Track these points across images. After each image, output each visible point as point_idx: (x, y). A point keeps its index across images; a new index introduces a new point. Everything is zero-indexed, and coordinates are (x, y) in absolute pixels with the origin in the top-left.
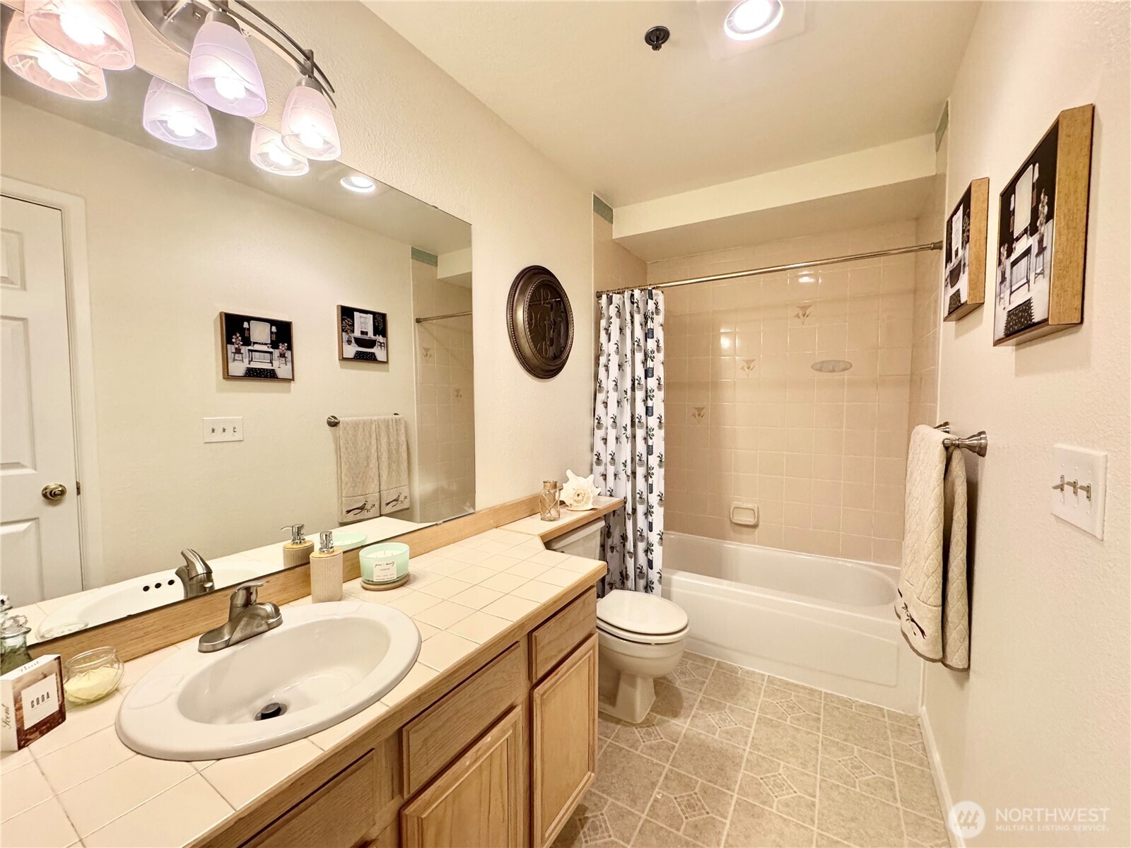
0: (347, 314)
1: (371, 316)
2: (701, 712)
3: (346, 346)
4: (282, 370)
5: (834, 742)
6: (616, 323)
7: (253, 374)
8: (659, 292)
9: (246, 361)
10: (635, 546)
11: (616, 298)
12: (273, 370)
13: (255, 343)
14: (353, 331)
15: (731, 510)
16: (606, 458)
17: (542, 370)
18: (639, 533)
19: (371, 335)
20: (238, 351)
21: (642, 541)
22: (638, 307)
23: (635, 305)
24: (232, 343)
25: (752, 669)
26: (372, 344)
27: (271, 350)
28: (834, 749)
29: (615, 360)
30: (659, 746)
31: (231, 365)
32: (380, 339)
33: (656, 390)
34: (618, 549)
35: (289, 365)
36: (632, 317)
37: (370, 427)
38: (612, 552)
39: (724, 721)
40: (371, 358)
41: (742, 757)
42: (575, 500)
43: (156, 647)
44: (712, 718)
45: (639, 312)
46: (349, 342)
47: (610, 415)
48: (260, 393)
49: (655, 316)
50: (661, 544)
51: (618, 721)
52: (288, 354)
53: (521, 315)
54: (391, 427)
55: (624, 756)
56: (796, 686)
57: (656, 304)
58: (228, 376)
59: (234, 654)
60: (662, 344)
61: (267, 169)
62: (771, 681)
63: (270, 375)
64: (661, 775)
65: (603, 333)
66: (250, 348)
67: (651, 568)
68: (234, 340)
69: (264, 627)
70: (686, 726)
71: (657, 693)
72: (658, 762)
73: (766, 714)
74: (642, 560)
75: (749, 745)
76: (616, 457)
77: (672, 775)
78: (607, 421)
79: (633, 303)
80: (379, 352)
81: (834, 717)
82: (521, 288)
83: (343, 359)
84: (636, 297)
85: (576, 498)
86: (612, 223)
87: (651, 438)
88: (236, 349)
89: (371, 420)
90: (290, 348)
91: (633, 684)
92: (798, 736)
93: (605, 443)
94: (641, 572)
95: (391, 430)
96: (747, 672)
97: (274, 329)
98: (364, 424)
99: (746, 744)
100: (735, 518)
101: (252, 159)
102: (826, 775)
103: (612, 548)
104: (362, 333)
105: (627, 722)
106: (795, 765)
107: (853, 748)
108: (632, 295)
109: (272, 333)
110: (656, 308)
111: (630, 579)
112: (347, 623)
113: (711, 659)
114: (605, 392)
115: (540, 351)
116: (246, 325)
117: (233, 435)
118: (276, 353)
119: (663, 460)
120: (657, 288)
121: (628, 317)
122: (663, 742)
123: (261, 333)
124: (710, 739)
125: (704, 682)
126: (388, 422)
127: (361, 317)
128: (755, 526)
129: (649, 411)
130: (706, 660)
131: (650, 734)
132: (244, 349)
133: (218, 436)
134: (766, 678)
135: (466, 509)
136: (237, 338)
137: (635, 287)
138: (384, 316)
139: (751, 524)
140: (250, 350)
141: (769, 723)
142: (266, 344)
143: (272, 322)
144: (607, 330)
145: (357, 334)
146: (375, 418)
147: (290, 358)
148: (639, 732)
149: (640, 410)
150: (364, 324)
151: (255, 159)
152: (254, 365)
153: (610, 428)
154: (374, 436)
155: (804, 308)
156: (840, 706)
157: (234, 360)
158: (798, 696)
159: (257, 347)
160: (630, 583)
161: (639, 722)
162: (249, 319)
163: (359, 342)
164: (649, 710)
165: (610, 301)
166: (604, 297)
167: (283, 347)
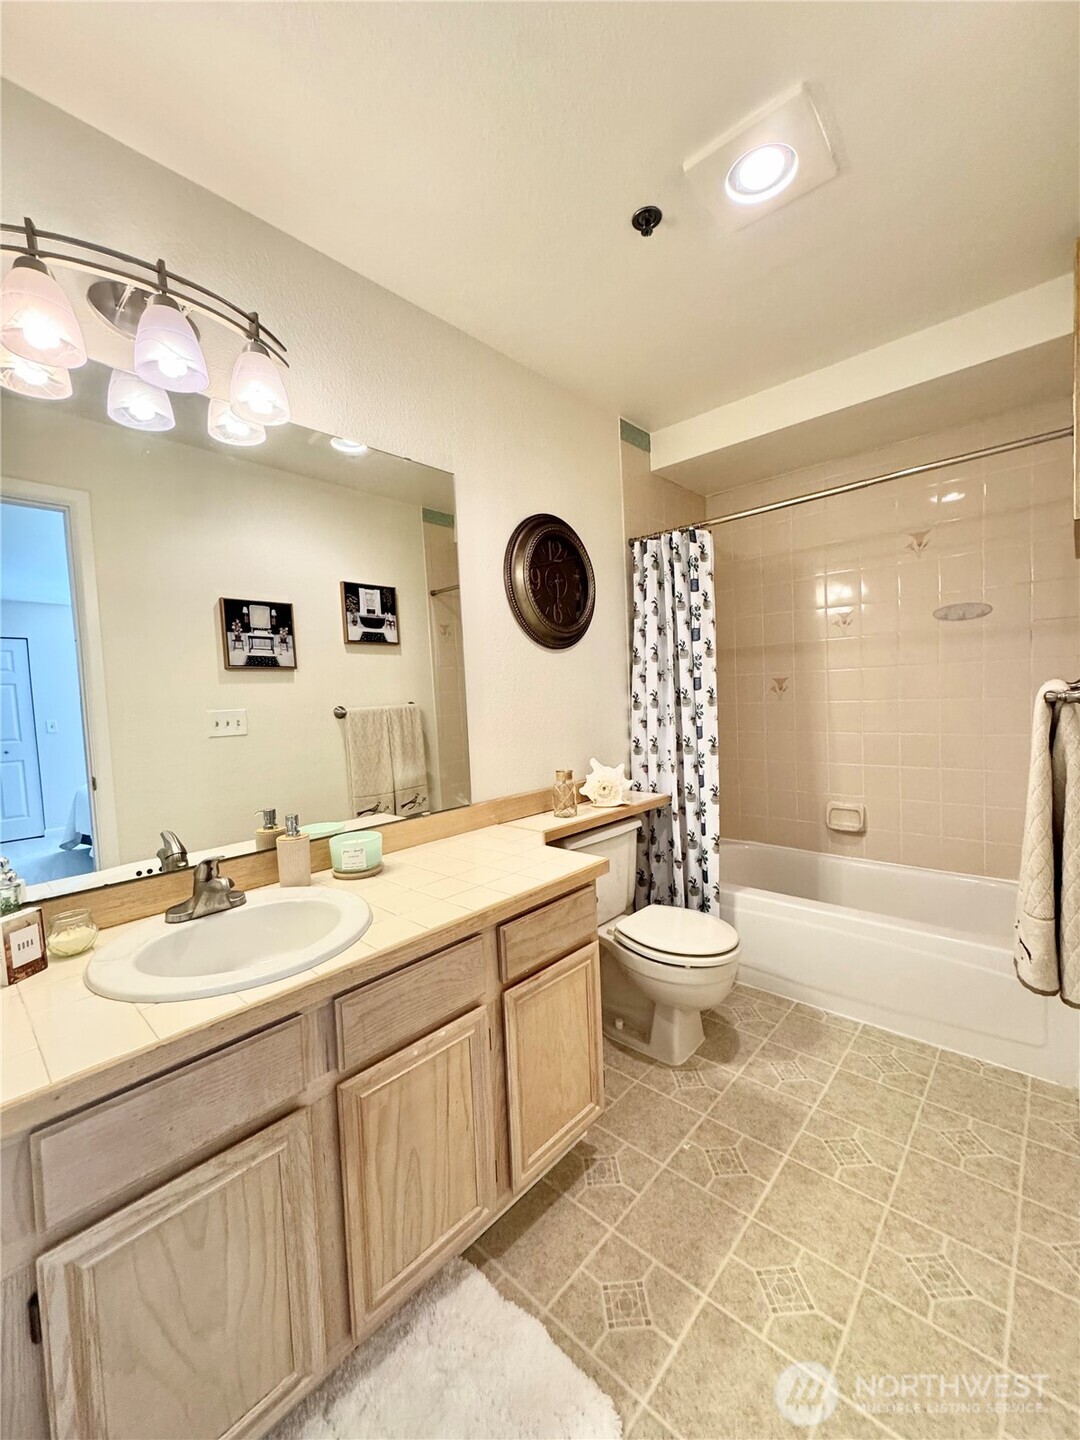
0: (351, 590)
1: (378, 591)
2: (761, 1060)
3: (351, 628)
4: (284, 658)
5: (941, 1109)
6: (652, 577)
7: (255, 663)
8: (705, 532)
9: (247, 648)
10: (684, 855)
11: (651, 545)
12: (274, 658)
13: (255, 629)
14: (358, 610)
15: (828, 811)
16: (646, 745)
17: (554, 638)
18: (689, 838)
19: (378, 613)
20: (238, 639)
21: (694, 847)
22: (677, 553)
23: (675, 551)
24: (232, 631)
25: (842, 1015)
26: (379, 623)
27: (272, 635)
28: (937, 1118)
29: (652, 623)
30: (698, 1093)
31: (231, 653)
32: (389, 617)
33: (704, 656)
34: (665, 857)
35: (291, 651)
36: (672, 566)
37: (382, 718)
38: (658, 861)
39: (790, 1072)
40: (380, 639)
41: (804, 1115)
42: (600, 795)
43: (132, 918)
44: (775, 1068)
45: (679, 560)
46: (354, 622)
47: (650, 691)
48: (261, 684)
49: (700, 563)
50: (717, 851)
51: (651, 1061)
52: (289, 639)
53: (520, 574)
54: (404, 718)
55: (652, 1099)
56: (902, 1039)
57: (702, 547)
58: (229, 667)
59: (195, 927)
60: (711, 598)
61: (228, 442)
62: (866, 1030)
63: (270, 663)
64: (694, 1124)
65: (637, 589)
66: (250, 634)
67: (706, 882)
68: (233, 627)
69: (226, 905)
70: (738, 1074)
71: (706, 1034)
72: (694, 1110)
73: (851, 1068)
74: (695, 871)
75: (818, 1102)
76: (658, 744)
77: (708, 1127)
78: (646, 699)
79: (672, 548)
80: (388, 633)
81: (950, 1080)
82: (520, 542)
83: (349, 642)
84: (674, 541)
85: (602, 792)
86: (649, 451)
87: (700, 718)
88: (236, 636)
89: (382, 710)
90: (291, 632)
91: (670, 1019)
92: (891, 1098)
93: (645, 727)
94: (693, 887)
95: (405, 721)
96: (836, 1018)
97: (274, 613)
98: (374, 714)
99: (815, 1100)
100: (834, 822)
101: (211, 433)
102: (919, 1147)
103: (658, 857)
104: (369, 611)
105: (663, 1064)
106: (876, 1131)
107: (967, 1119)
108: (671, 539)
109: (271, 617)
110: (702, 552)
111: (679, 895)
112: (305, 906)
113: (788, 1000)
114: (641, 663)
115: (549, 617)
116: (245, 610)
117: (237, 729)
118: (277, 638)
119: (717, 745)
120: (702, 527)
121: (666, 568)
122: (705, 1089)
123: (260, 618)
124: (766, 1091)
125: (773, 1027)
126: (402, 711)
127: (366, 593)
128: (861, 833)
129: (697, 684)
130: (780, 1001)
131: (689, 1079)
132: (244, 636)
133: (222, 731)
134: (860, 1028)
135: (459, 800)
136: (236, 625)
137: (675, 530)
138: (392, 591)
139: (855, 830)
140: (249, 637)
141: (852, 1080)
142: (266, 630)
143: (272, 606)
144: (641, 585)
145: (363, 613)
146: (387, 707)
147: (291, 644)
148: (676, 1076)
149: (686, 683)
150: (370, 601)
151: (214, 434)
152: (255, 653)
153: (649, 707)
154: (386, 728)
155: (919, 536)
156: (960, 1068)
157: (235, 648)
158: (900, 1052)
159: (257, 633)
160: (680, 898)
161: (679, 1064)
162: (248, 603)
163: (366, 622)
164: (694, 1052)
165: (644, 550)
166: (637, 544)
167: (283, 632)
